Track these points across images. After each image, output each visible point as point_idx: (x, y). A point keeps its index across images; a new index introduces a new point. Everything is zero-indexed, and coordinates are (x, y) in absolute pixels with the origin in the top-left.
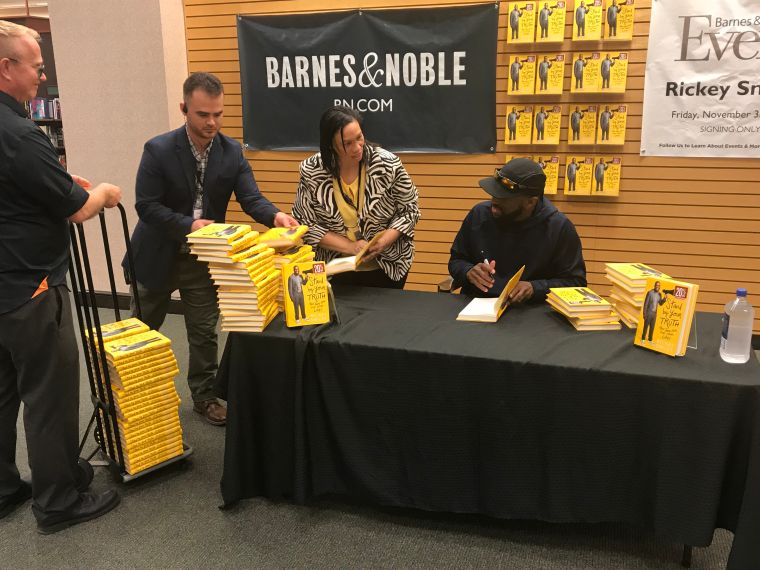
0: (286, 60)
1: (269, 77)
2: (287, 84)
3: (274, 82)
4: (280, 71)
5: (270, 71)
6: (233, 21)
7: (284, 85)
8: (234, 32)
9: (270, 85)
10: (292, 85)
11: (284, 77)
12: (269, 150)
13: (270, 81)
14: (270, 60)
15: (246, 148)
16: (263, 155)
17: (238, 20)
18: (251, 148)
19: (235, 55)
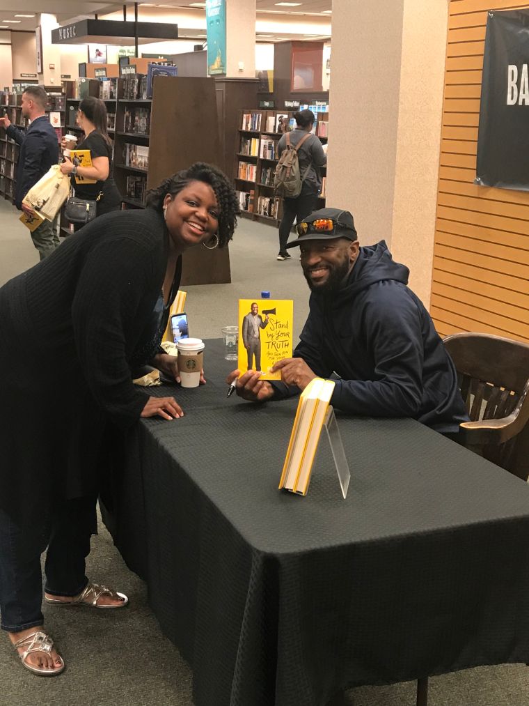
0: (525, 68)
1: (509, 90)
2: (523, 101)
3: (512, 99)
4: (518, 84)
5: (511, 84)
6: (483, 19)
7: (520, 103)
8: (481, 33)
9: (510, 102)
10: (527, 103)
11: (521, 92)
12: (499, 187)
13: (509, 96)
14: (512, 68)
15: (478, 183)
16: (493, 193)
17: (489, 17)
18: (482, 184)
19: (479, 63)
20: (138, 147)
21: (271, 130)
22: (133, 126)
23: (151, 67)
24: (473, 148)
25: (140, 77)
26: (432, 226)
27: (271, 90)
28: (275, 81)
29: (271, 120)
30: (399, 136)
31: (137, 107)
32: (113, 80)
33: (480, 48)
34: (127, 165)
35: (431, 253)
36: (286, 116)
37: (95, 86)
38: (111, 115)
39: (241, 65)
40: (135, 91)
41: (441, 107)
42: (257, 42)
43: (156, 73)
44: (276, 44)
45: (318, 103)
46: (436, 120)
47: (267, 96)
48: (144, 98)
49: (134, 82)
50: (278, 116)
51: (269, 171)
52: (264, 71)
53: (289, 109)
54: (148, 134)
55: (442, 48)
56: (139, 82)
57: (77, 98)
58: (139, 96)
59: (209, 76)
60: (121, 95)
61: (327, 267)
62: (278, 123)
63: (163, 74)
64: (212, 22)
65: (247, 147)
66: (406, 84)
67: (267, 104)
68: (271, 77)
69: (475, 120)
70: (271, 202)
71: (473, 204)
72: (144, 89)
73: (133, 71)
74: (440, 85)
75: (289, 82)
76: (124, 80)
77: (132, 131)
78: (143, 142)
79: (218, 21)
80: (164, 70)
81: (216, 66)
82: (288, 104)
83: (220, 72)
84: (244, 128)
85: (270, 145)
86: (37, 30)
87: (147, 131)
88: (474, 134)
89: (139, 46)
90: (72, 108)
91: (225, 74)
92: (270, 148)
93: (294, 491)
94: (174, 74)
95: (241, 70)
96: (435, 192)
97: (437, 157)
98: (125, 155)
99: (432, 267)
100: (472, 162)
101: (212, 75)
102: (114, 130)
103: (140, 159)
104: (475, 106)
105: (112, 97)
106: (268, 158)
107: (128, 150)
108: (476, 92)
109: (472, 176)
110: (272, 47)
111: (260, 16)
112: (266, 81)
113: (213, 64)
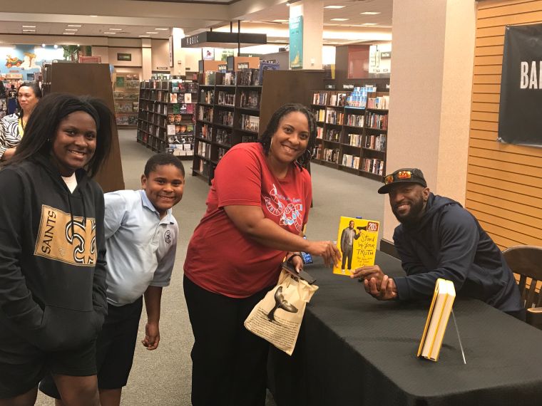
0: (534, 63)
1: (522, 78)
2: (533, 86)
3: (524, 84)
4: (529, 74)
5: (524, 74)
6: (502, 31)
7: (531, 87)
8: (502, 41)
9: (523, 87)
10: (536, 87)
11: (531, 80)
12: (515, 144)
13: (522, 83)
14: (524, 64)
15: (500, 141)
16: (511, 148)
17: (506, 30)
18: (502, 141)
19: (500, 60)
20: (251, 117)
21: (334, 104)
22: (247, 103)
23: (262, 64)
24: (496, 118)
25: (253, 70)
26: (465, 171)
27: (333, 77)
28: (336, 71)
29: (334, 97)
30: (442, 109)
31: (249, 90)
32: (233, 73)
33: (501, 50)
34: (243, 128)
35: (464, 189)
36: (344, 95)
37: (220, 76)
38: (231, 96)
39: (313, 61)
40: (250, 79)
41: (471, 89)
42: (324, 45)
43: (266, 68)
44: (338, 47)
45: (367, 86)
46: (468, 98)
47: (331, 82)
48: (256, 84)
49: (248, 74)
50: (339, 95)
51: (332, 131)
52: (329, 65)
53: (346, 90)
54: (259, 108)
55: (471, 51)
56: (252, 74)
57: (207, 84)
58: (252, 83)
59: (290, 69)
60: (239, 81)
61: (409, 203)
62: (339, 99)
63: (270, 69)
64: (293, 33)
65: (317, 115)
66: (447, 75)
67: (330, 87)
68: (333, 69)
69: (497, 98)
70: (333, 152)
71: (496, 155)
72: (256, 79)
73: (246, 66)
74: (471, 75)
75: (346, 72)
76: (241, 72)
77: (246, 106)
78: (256, 113)
79: (297, 32)
80: (271, 66)
81: (296, 62)
82: (345, 87)
83: (299, 66)
84: (314, 103)
85: (333, 114)
86: (170, 38)
87: (258, 105)
88: (497, 108)
89: (241, 49)
90: (203, 91)
91: (302, 67)
92: (333, 116)
93: (429, 358)
94: (277, 69)
95: (313, 65)
96: (467, 147)
97: (468, 123)
98: (241, 121)
99: (464, 198)
100: (495, 127)
101: (293, 68)
102: (234, 105)
103: (252, 125)
104: (498, 89)
105: (232, 83)
106: (332, 122)
107: (243, 119)
108: (498, 79)
109: (495, 136)
110: (334, 48)
111: (326, 28)
112: (330, 72)
113: (294, 60)
